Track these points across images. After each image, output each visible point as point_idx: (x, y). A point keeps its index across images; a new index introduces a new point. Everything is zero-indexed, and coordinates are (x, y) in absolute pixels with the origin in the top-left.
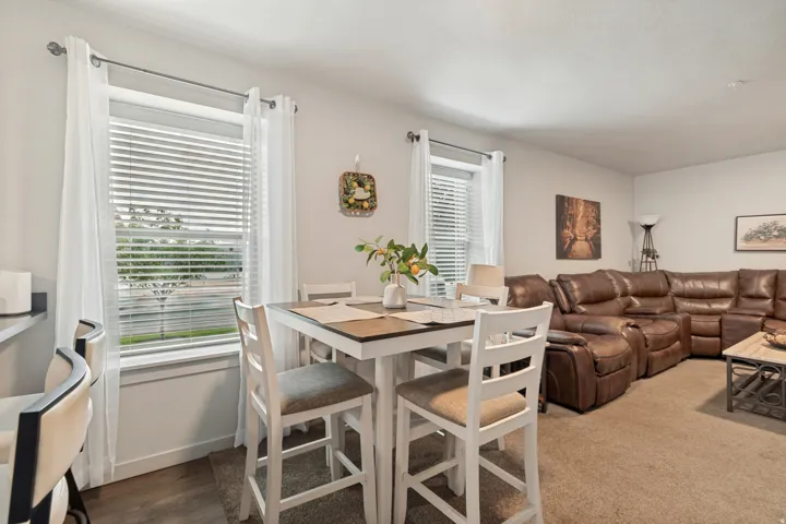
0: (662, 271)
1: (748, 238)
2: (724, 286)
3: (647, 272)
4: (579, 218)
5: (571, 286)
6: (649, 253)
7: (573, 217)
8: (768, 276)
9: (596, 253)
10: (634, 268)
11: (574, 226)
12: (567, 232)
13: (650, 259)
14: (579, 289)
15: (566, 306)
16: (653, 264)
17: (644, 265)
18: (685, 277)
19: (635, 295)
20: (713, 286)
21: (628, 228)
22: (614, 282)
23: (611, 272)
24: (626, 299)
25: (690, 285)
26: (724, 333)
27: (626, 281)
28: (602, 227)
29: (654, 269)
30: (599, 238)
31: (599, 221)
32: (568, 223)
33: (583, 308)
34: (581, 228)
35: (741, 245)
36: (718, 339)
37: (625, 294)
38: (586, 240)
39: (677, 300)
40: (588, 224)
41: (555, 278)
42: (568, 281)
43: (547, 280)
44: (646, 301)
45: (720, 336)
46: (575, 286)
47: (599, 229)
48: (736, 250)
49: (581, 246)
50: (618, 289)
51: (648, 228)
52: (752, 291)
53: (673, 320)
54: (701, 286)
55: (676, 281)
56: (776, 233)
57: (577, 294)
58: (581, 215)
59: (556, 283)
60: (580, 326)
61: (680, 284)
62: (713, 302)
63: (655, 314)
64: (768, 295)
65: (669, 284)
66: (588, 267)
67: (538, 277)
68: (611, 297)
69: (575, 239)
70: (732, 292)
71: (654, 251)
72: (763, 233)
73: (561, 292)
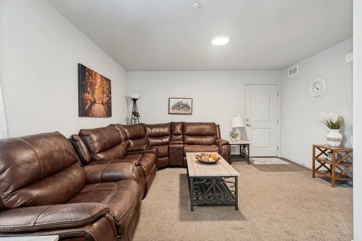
0: (142, 124)
1: (173, 108)
2: (166, 130)
3: (134, 125)
4: (97, 87)
5: (91, 139)
6: (135, 114)
7: (92, 85)
8: (180, 125)
9: (109, 114)
10: (127, 122)
11: (93, 92)
12: (88, 96)
13: (136, 118)
14: (98, 140)
15: (86, 156)
16: (137, 120)
17: (133, 120)
18: (152, 127)
19: (131, 139)
20: (162, 130)
21: (125, 99)
22: (120, 132)
23: (118, 125)
24: (127, 142)
25: (154, 130)
26: (170, 154)
27: (126, 130)
28: (112, 96)
29: (137, 123)
30: (111, 103)
31: (110, 92)
32: (89, 89)
33: (101, 156)
34: (98, 95)
35: (171, 111)
36: (167, 157)
37: (126, 139)
38: (102, 103)
39: (149, 139)
40: (103, 92)
41: (77, 133)
42: (89, 135)
43: (68, 138)
44: (137, 142)
45: (168, 156)
46: (95, 138)
47: (110, 98)
48: (169, 113)
49: (98, 108)
50: (122, 137)
51: (135, 100)
52: (176, 132)
53: (152, 152)
54: (158, 131)
55: (148, 129)
56: (181, 106)
57: (96, 145)
58: (98, 85)
59: (78, 138)
60: (99, 176)
61: (150, 130)
62: (164, 138)
63: (143, 150)
64: (181, 133)
65: (146, 131)
66: (102, 123)
67: (58, 135)
68: (119, 142)
69: (95, 102)
70: (169, 133)
71: (137, 113)
72: (177, 106)
73: (83, 144)
